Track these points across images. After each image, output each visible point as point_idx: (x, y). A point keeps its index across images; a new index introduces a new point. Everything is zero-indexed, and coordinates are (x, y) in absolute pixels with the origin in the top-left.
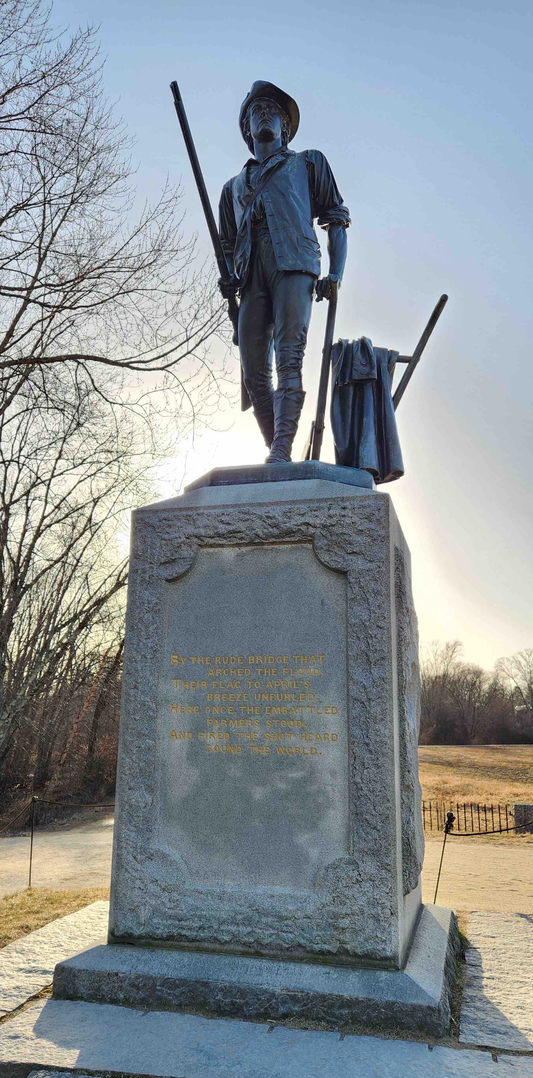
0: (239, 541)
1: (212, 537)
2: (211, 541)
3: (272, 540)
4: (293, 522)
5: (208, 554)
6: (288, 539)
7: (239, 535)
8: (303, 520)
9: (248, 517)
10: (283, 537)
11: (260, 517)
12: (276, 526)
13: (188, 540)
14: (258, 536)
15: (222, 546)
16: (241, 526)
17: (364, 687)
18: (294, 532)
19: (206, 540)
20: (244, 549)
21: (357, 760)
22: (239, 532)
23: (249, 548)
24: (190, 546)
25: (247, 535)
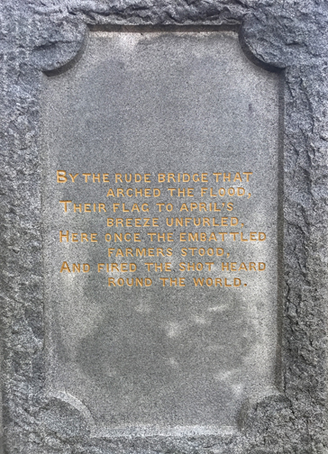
0: (143, 22)
1: (105, 14)
2: (105, 20)
3: (189, 22)
5: (100, 39)
6: (208, 23)
7: (143, 13)
10: (203, 20)
13: (72, 17)
14: (169, 15)
15: (119, 28)
17: (303, 210)
18: (219, 13)
19: (99, 18)
20: (148, 36)
21: (292, 292)
22: (144, 8)
23: (155, 35)
24: (76, 25)
25: (155, 13)
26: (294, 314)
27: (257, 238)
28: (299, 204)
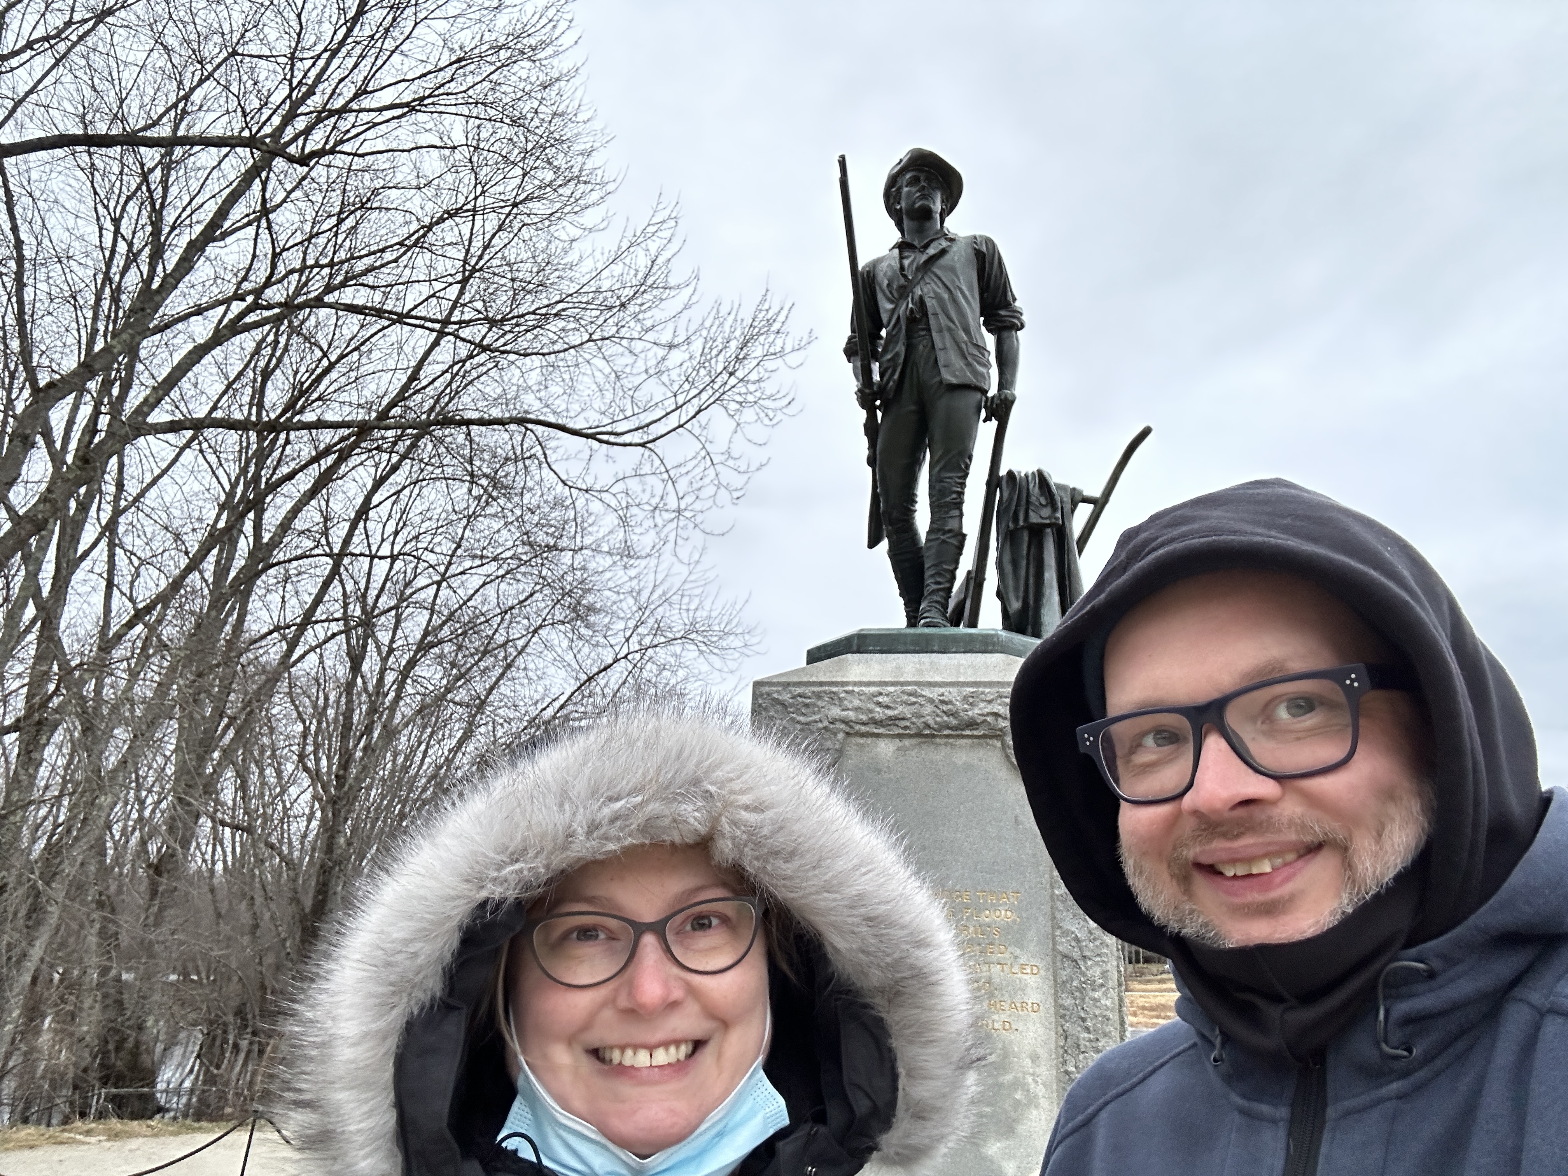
0: (901, 731)
1: (864, 724)
2: (863, 729)
3: (946, 732)
4: (977, 711)
5: (857, 745)
6: (968, 732)
7: (903, 723)
8: (989, 709)
9: (914, 700)
10: (963, 730)
11: (931, 701)
12: (954, 714)
13: (832, 726)
14: (928, 726)
15: (878, 736)
16: (907, 711)
17: (1077, 940)
18: (977, 724)
19: (857, 727)
20: (907, 742)
21: (1069, 1040)
22: (903, 719)
23: (914, 741)
24: (835, 734)
25: (913, 723)
26: (1074, 1069)
27: (1029, 971)
28: (1073, 933)
